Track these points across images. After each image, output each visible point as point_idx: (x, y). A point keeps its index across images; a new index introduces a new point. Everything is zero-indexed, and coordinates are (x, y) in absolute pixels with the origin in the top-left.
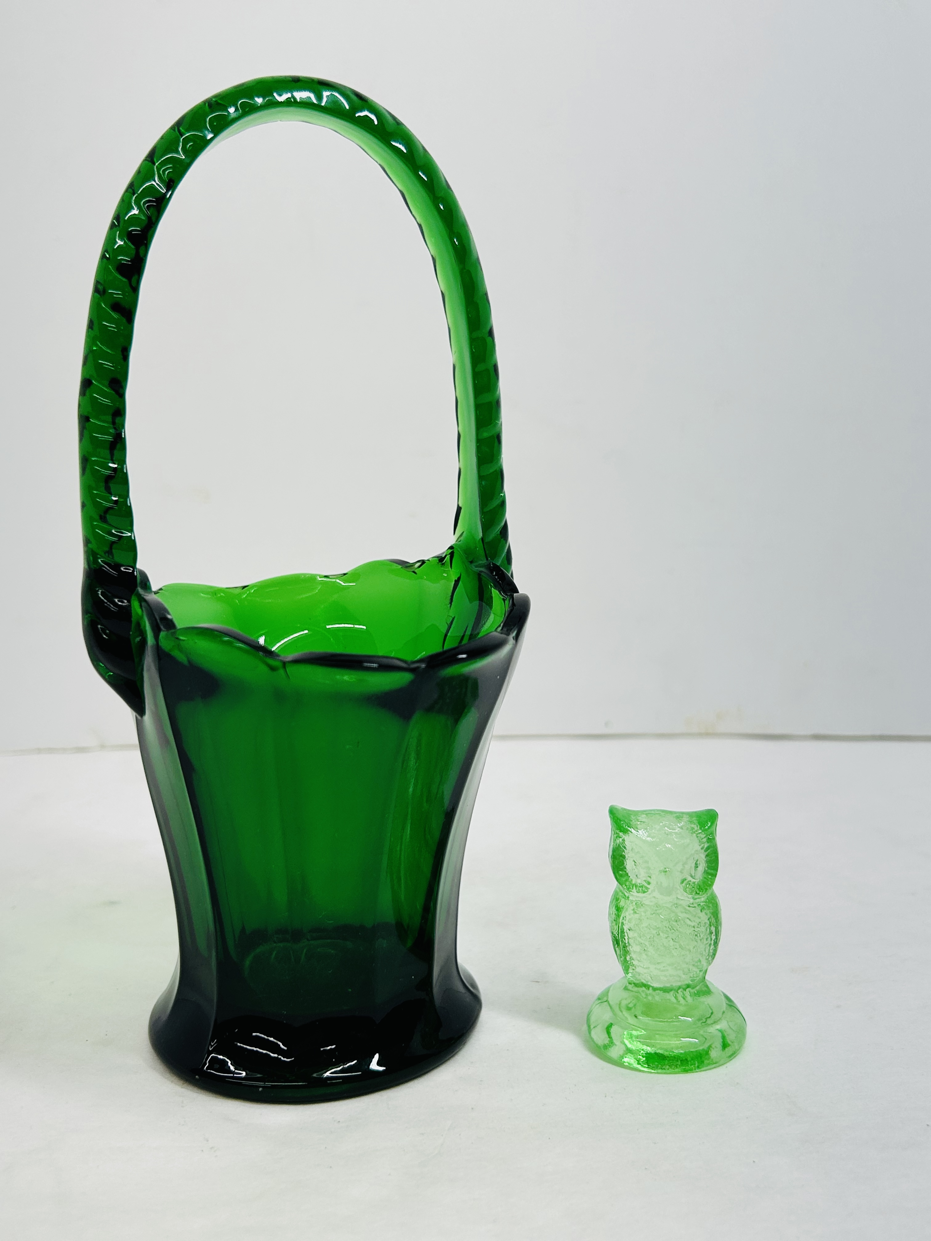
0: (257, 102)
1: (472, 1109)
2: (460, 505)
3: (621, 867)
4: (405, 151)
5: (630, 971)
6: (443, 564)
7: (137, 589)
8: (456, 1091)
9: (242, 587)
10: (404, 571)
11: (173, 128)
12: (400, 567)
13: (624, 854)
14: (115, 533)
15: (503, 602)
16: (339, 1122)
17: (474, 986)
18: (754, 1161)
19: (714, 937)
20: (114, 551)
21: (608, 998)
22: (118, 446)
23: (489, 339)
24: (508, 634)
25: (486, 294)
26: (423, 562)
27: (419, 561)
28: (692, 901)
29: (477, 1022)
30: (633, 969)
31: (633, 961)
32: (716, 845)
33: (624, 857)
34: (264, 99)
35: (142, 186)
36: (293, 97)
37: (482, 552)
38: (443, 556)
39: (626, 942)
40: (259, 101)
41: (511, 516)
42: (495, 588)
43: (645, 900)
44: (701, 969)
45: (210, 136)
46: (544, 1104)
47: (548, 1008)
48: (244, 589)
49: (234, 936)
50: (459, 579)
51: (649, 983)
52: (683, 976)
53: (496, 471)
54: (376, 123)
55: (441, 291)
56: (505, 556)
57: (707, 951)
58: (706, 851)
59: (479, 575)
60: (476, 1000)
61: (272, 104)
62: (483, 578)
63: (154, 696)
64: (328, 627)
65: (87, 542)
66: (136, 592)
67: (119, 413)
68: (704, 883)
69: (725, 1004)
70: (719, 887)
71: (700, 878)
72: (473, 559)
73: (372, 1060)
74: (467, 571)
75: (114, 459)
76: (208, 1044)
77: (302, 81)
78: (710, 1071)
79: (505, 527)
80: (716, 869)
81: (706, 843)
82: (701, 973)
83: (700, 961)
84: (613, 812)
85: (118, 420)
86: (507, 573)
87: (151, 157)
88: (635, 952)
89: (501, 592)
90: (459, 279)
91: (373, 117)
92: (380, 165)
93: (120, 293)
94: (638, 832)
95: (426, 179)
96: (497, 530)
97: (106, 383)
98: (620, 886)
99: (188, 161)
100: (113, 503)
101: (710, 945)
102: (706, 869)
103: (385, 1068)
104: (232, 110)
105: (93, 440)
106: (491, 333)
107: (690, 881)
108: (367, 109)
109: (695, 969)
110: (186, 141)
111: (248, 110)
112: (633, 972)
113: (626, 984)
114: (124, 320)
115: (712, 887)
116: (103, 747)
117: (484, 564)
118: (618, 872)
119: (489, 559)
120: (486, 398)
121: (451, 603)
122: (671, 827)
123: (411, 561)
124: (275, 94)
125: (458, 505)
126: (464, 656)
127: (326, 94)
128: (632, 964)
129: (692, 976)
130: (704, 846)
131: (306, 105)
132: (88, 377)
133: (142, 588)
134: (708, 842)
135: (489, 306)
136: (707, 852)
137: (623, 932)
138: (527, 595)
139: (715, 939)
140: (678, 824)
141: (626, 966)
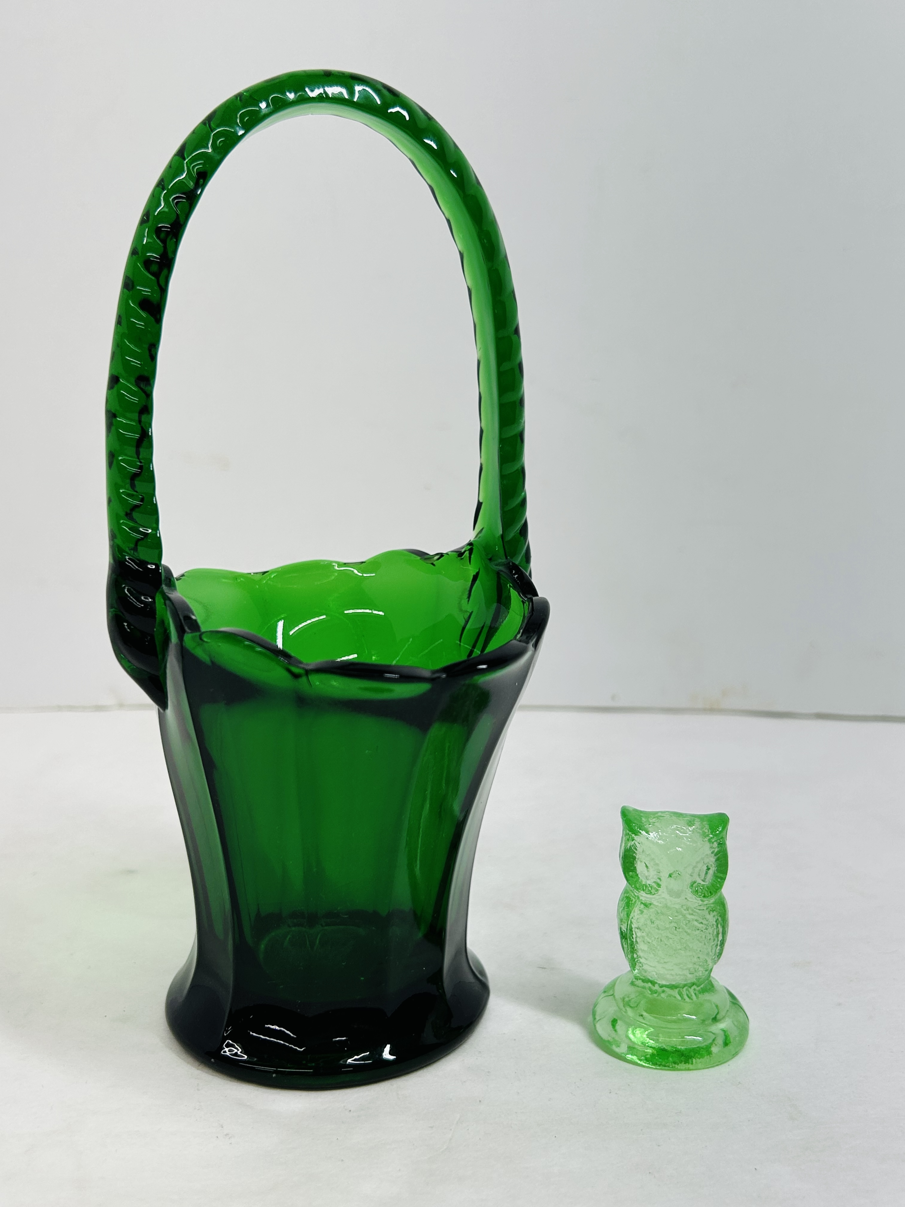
0: (288, 97)
1: (480, 1101)
2: (481, 501)
3: (631, 868)
4: (435, 147)
5: (637, 967)
6: (462, 559)
7: (161, 587)
8: (464, 1082)
9: (262, 572)
10: (422, 562)
11: (204, 123)
12: (419, 558)
13: (635, 855)
14: (142, 530)
15: (522, 603)
16: (350, 1111)
17: (483, 973)
18: (756, 1169)
19: (720, 938)
20: (139, 548)
21: (614, 991)
22: (145, 443)
23: (514, 337)
24: (527, 643)
25: (513, 292)
26: (441, 555)
27: (437, 554)
28: (701, 902)
29: (485, 1010)
30: (640, 966)
31: (640, 959)
32: (726, 850)
33: (634, 858)
34: (295, 94)
35: (171, 182)
36: (325, 92)
37: (502, 552)
38: (463, 550)
39: (634, 941)
40: (291, 96)
41: (531, 514)
42: (514, 588)
43: (654, 901)
44: (707, 969)
45: (241, 132)
46: (550, 1099)
47: (555, 997)
48: (264, 575)
49: (250, 919)
50: (478, 574)
51: (656, 981)
52: (690, 976)
53: (517, 470)
54: (408, 118)
55: (468, 287)
56: (524, 554)
57: (713, 951)
58: (715, 855)
59: (498, 574)
60: (484, 988)
61: (304, 100)
62: (502, 578)
63: (177, 693)
64: (346, 612)
65: (113, 536)
66: (160, 590)
67: (146, 409)
68: (713, 885)
69: (729, 1001)
70: (727, 890)
71: (709, 881)
72: (492, 556)
73: (384, 1050)
74: (487, 569)
75: (141, 457)
76: (223, 1030)
77: (333, 74)
78: (713, 1069)
79: (525, 525)
80: (725, 873)
81: (717, 848)
82: (707, 972)
83: (707, 961)
84: (625, 813)
85: (144, 418)
86: (525, 572)
87: (181, 153)
88: (643, 951)
89: (520, 593)
90: (486, 276)
91: (405, 113)
92: (410, 159)
93: (149, 290)
94: (650, 834)
95: (456, 176)
96: (517, 529)
97: (133, 380)
98: (630, 886)
99: (218, 157)
100: (138, 501)
101: (717, 945)
102: (716, 872)
103: (395, 1057)
104: (263, 105)
105: (120, 437)
106: (517, 331)
107: (700, 884)
108: (398, 105)
109: (701, 969)
110: (217, 136)
111: (280, 105)
112: (639, 969)
113: (633, 979)
114: (152, 319)
115: (721, 890)
116: (121, 706)
117: (503, 562)
118: (628, 873)
119: (509, 558)
120: (510, 397)
121: (469, 597)
122: (682, 830)
123: (432, 553)
124: (307, 89)
125: (479, 501)
126: (484, 667)
127: (358, 88)
128: (639, 961)
129: (698, 975)
130: (715, 850)
131: (338, 100)
132: (116, 374)
133: (166, 585)
134: (718, 847)
135: (515, 303)
136: (717, 856)
137: (631, 930)
138: (547, 600)
139: (722, 940)
140: (690, 828)
141: (633, 963)
